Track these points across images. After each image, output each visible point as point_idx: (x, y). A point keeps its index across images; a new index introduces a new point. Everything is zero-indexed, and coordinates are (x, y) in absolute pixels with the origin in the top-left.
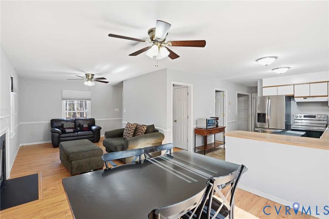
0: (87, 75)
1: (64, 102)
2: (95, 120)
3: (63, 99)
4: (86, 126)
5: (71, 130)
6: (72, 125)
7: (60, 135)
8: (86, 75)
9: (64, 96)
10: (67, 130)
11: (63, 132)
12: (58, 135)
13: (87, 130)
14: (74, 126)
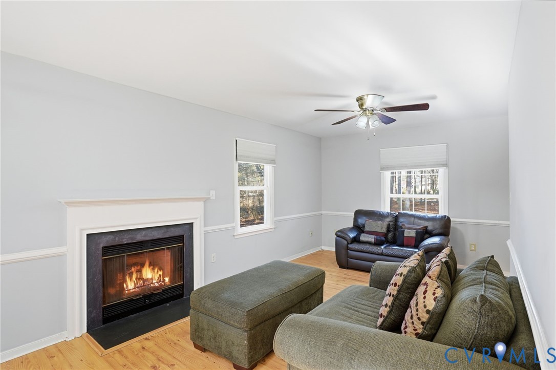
1: (387, 174)
2: (452, 219)
3: (383, 169)
4: (410, 233)
5: (371, 238)
6: (380, 227)
7: (348, 244)
9: (384, 162)
10: (364, 237)
11: (356, 240)
12: (346, 242)
13: (413, 244)
14: (384, 230)
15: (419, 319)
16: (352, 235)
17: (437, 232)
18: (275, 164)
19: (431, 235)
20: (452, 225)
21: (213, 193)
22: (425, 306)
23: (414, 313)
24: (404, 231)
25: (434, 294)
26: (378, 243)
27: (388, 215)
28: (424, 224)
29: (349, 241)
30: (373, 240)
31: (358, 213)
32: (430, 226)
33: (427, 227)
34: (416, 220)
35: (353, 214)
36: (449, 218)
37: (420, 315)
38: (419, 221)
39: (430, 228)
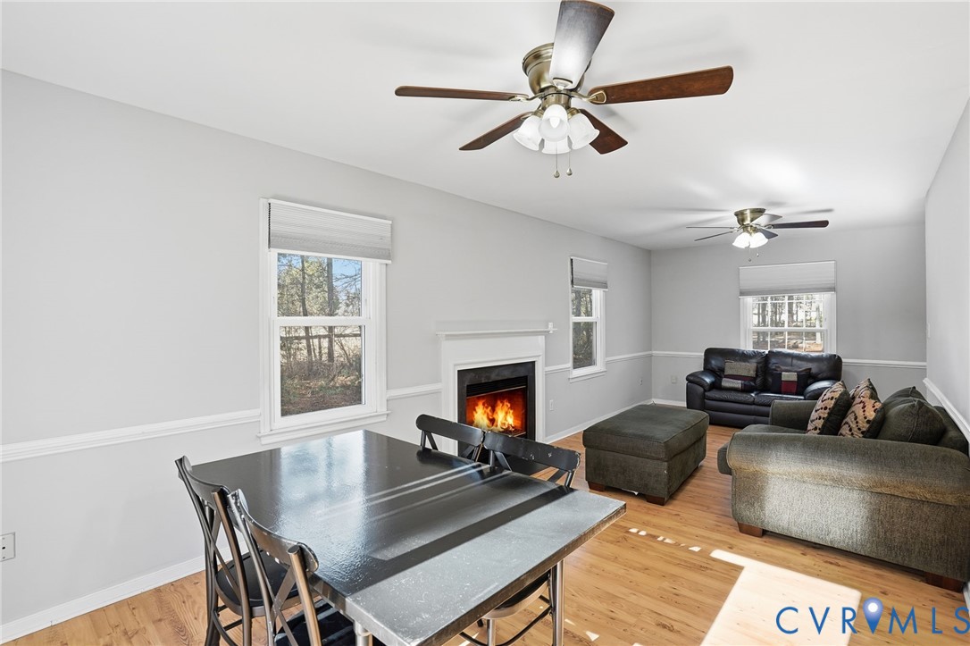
0: (740, 215)
1: (750, 301)
2: (843, 360)
3: (743, 293)
4: (789, 376)
5: (738, 384)
6: (749, 369)
7: (705, 391)
8: (736, 214)
9: (745, 285)
10: (726, 383)
11: (716, 386)
12: (701, 389)
13: (794, 391)
14: (752, 373)
15: (859, 429)
16: (708, 380)
17: (825, 375)
18: (607, 288)
19: (817, 379)
20: (843, 367)
21: (551, 325)
22: (865, 418)
23: (853, 425)
24: (781, 374)
25: (874, 407)
26: (746, 390)
27: (755, 355)
28: (805, 365)
29: (707, 388)
30: (740, 386)
31: (710, 353)
32: (814, 367)
33: (810, 369)
34: (795, 361)
35: (703, 354)
36: (839, 358)
37: (860, 425)
38: (799, 362)
39: (813, 371)
